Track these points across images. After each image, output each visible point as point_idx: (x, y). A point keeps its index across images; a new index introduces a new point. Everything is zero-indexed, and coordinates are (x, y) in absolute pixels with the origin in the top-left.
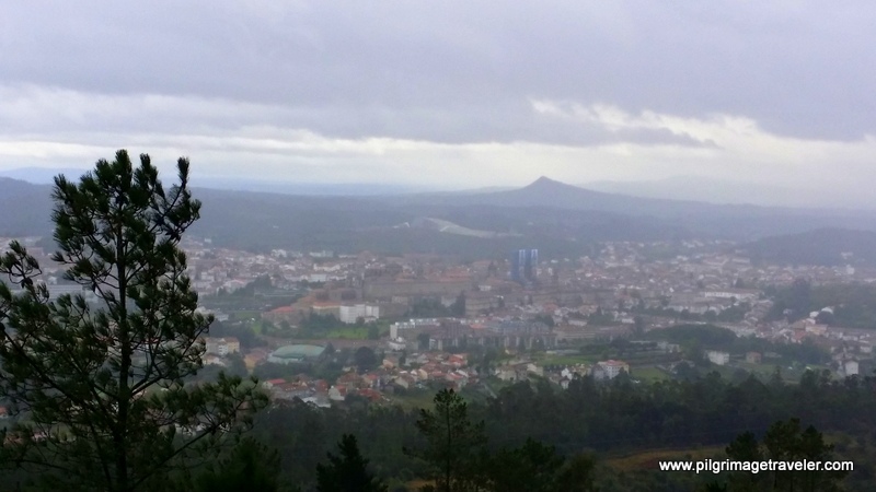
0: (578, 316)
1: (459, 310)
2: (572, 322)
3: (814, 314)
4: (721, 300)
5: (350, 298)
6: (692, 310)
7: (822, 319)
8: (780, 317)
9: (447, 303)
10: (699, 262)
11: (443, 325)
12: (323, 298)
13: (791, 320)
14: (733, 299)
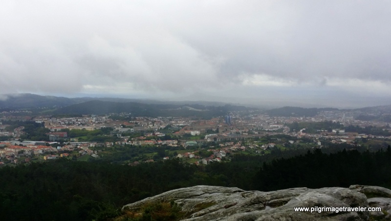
0: (245, 132)
1: (217, 132)
2: (244, 134)
3: (301, 130)
4: (275, 127)
5: (192, 129)
6: (270, 130)
7: (303, 132)
8: (293, 131)
9: (214, 130)
10: (256, 116)
11: (218, 135)
12: (186, 129)
13: (296, 132)
14: (278, 127)
